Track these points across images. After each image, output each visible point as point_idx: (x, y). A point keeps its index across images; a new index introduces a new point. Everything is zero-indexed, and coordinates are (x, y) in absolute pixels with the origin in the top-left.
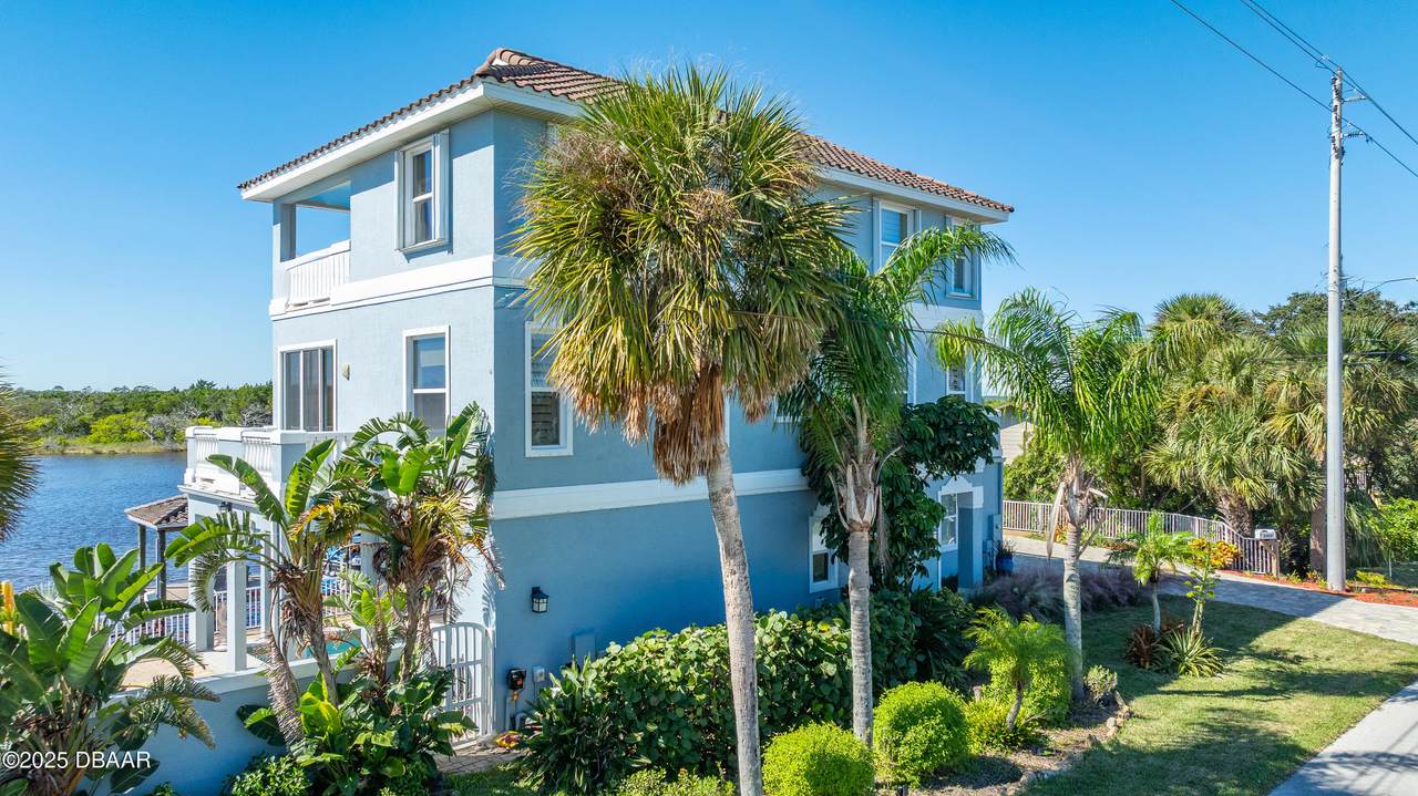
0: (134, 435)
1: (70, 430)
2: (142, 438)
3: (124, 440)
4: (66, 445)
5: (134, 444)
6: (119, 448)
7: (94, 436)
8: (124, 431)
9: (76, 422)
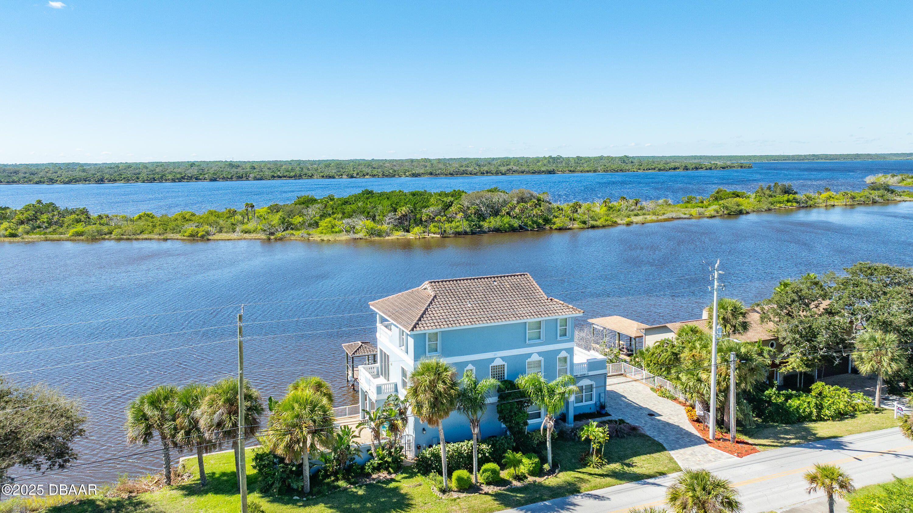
0: (337, 229)
1: (310, 225)
2: (341, 231)
3: (333, 232)
4: (309, 234)
5: (337, 234)
6: (331, 237)
7: (321, 228)
8: (333, 227)
9: (312, 221)
